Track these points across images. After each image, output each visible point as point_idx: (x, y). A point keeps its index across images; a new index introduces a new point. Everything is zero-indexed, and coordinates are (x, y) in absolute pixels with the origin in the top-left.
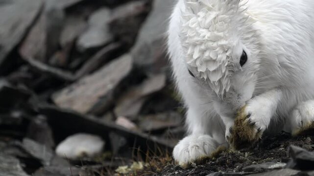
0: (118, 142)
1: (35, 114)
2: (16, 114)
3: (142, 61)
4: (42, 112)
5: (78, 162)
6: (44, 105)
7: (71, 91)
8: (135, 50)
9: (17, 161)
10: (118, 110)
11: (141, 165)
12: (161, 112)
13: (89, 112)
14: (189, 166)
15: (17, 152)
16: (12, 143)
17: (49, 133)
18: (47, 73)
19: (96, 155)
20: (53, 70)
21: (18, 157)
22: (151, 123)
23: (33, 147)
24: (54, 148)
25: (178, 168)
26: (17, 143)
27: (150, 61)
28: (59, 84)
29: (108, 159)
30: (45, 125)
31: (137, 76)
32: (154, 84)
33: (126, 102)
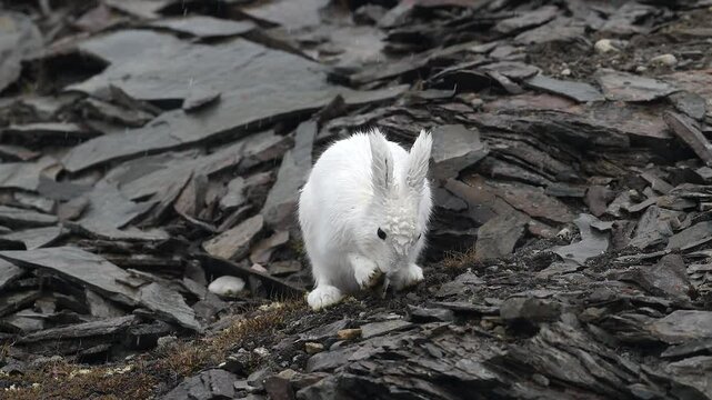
0: (256, 284)
1: (192, 258)
2: (177, 258)
3: (270, 220)
4: (196, 257)
5: (226, 298)
6: (198, 253)
7: (217, 241)
8: (265, 210)
9: (180, 295)
10: (253, 257)
11: (278, 305)
12: (286, 260)
13: (230, 259)
14: (321, 310)
15: (179, 287)
16: (175, 280)
17: (203, 274)
18: (199, 226)
19: (238, 293)
20: (202, 224)
21: (180, 292)
22: (278, 269)
23: (191, 285)
24: (207, 286)
25: (312, 312)
26: (179, 281)
27: (277, 221)
28: (207, 235)
29: (249, 296)
30: (199, 268)
31: (267, 232)
32: (280, 238)
33: (259, 251)
